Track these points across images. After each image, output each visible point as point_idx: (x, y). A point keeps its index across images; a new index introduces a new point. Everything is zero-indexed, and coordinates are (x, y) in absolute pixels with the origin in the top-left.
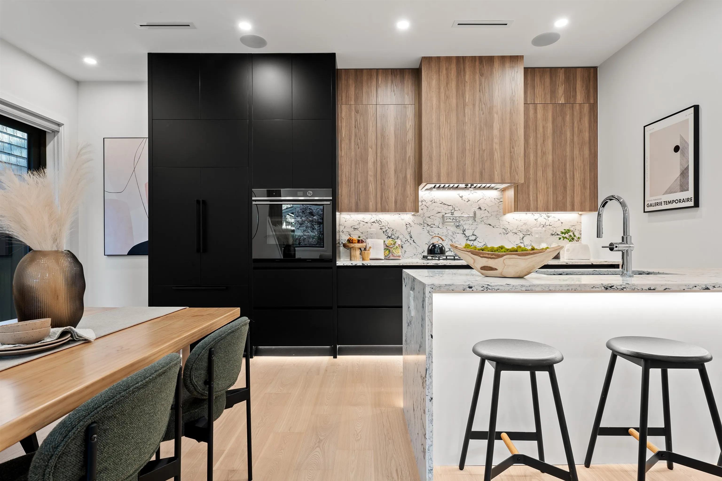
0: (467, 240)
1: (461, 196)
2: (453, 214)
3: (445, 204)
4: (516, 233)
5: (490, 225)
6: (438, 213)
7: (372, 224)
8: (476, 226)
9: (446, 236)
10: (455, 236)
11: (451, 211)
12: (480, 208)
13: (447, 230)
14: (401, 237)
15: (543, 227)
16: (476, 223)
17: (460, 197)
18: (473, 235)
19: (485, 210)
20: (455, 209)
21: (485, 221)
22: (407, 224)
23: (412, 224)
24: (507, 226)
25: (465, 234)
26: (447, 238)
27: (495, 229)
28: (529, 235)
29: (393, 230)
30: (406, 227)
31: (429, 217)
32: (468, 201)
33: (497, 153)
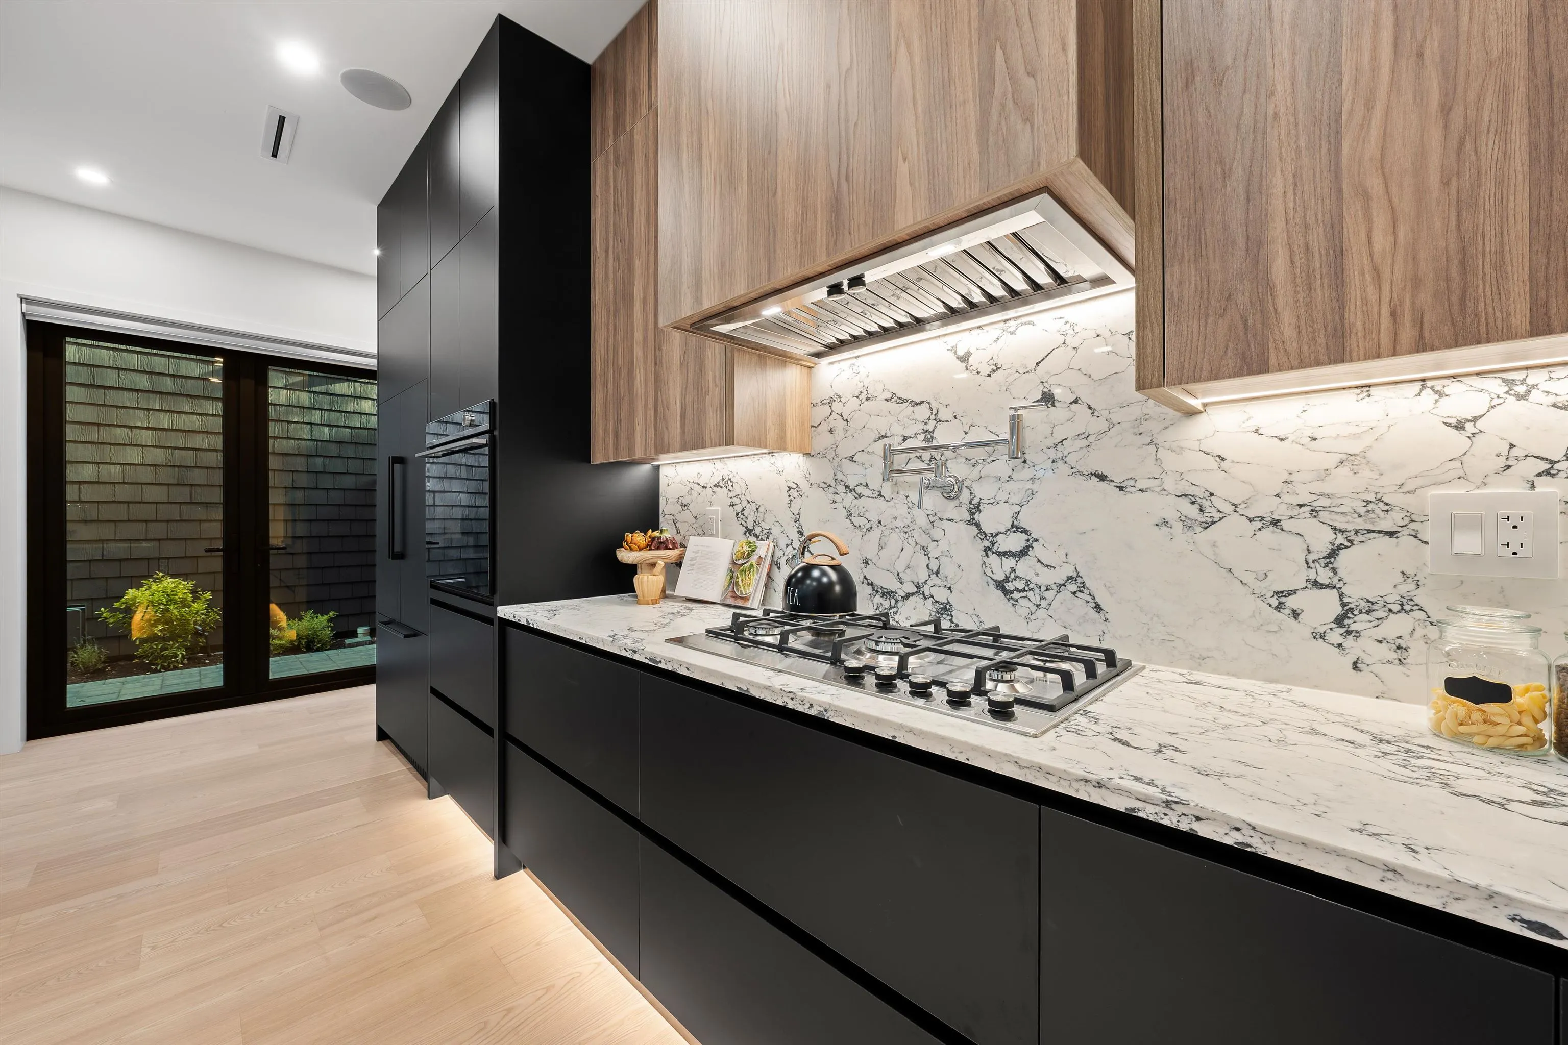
0: (987, 550)
1: (961, 353)
2: (933, 438)
3: (903, 401)
4: (1275, 523)
5: (1102, 477)
6: (879, 439)
7: (715, 489)
8: (1029, 485)
9: (906, 530)
10: (937, 533)
11: (926, 428)
12: (1048, 399)
13: (911, 505)
14: (776, 531)
15: (1547, 473)
16: (1027, 473)
17: (959, 358)
18: (1015, 528)
19: (1076, 401)
20: (940, 416)
21: (1071, 459)
22: (790, 488)
23: (804, 485)
24: (1214, 481)
25: (978, 525)
26: (910, 539)
27: (1133, 498)
28: (1391, 534)
29: (757, 509)
30: (790, 496)
31: (851, 459)
32: (994, 371)
33: (908, 46)
